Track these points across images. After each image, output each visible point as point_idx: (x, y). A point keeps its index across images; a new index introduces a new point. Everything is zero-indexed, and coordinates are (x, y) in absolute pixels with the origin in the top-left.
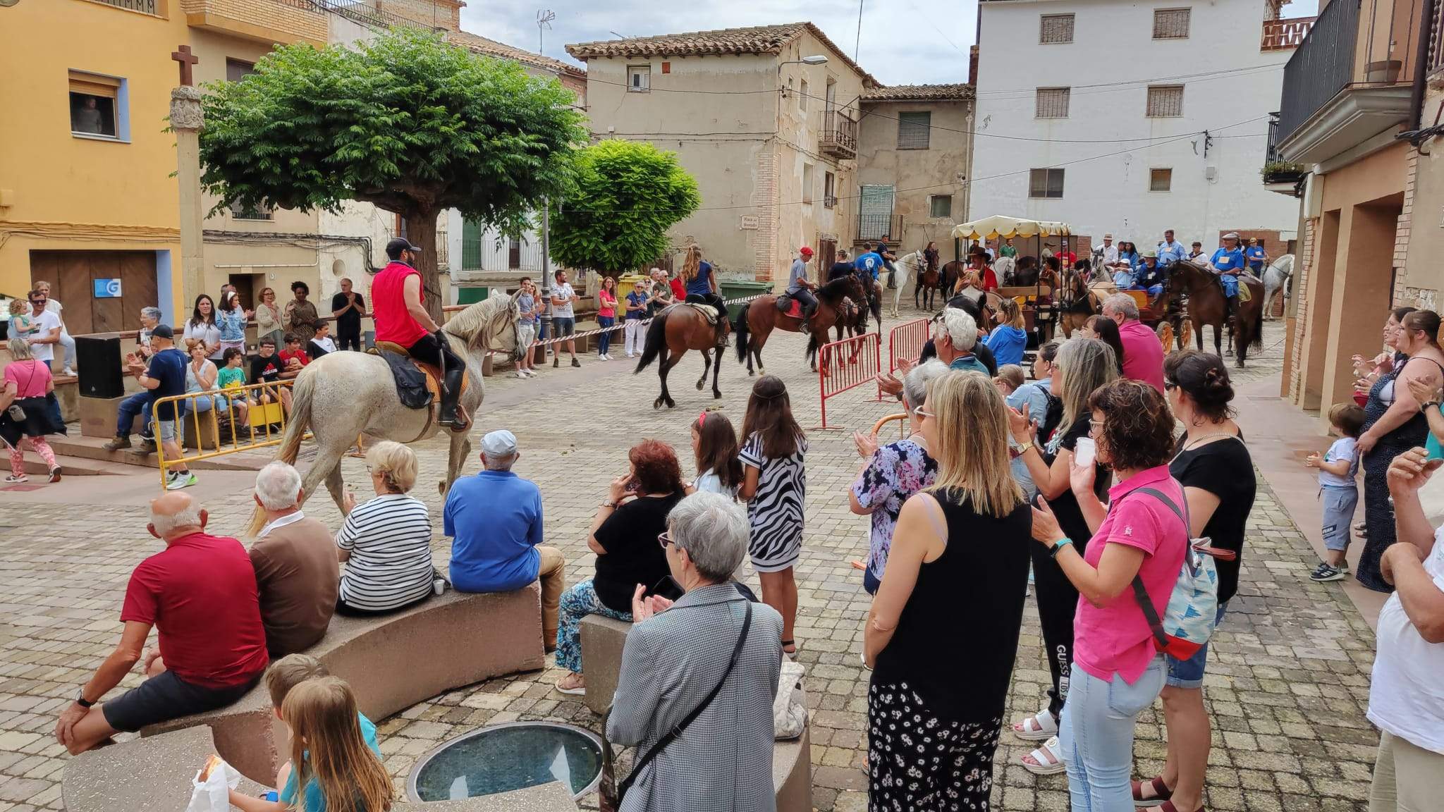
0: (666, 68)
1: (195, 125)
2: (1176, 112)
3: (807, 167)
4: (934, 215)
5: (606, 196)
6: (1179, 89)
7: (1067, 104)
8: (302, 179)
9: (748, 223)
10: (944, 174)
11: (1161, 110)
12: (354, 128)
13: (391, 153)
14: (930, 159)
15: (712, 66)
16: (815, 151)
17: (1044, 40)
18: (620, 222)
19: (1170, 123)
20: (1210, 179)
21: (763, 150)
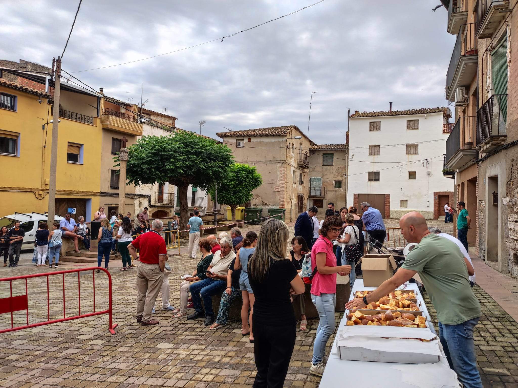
0: (249, 140)
1: (126, 159)
2: (416, 153)
3: (294, 171)
4: (336, 187)
5: (234, 181)
6: (416, 145)
7: (380, 150)
8: (155, 175)
9: (277, 189)
10: (339, 174)
11: (411, 152)
12: (172, 160)
13: (181, 167)
14: (334, 169)
15: (265, 140)
16: (297, 166)
17: (371, 130)
18: (238, 189)
19: (414, 157)
20: (429, 175)
21: (281, 166)
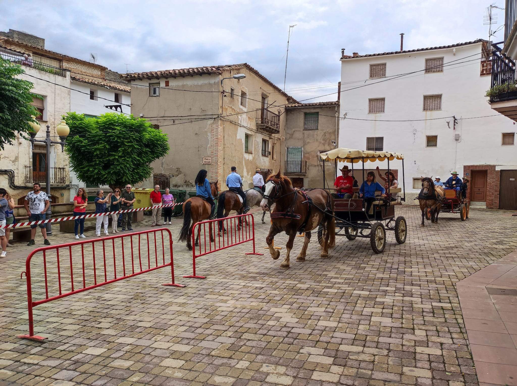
0: (167, 84)
2: (438, 108)
3: (247, 135)
5: (101, 143)
6: (439, 97)
7: (384, 106)
9: (206, 161)
10: (326, 141)
11: (431, 107)
14: (319, 134)
15: (189, 82)
16: (254, 128)
17: (372, 76)
18: (111, 158)
19: (435, 114)
20: (457, 140)
21: (213, 123)
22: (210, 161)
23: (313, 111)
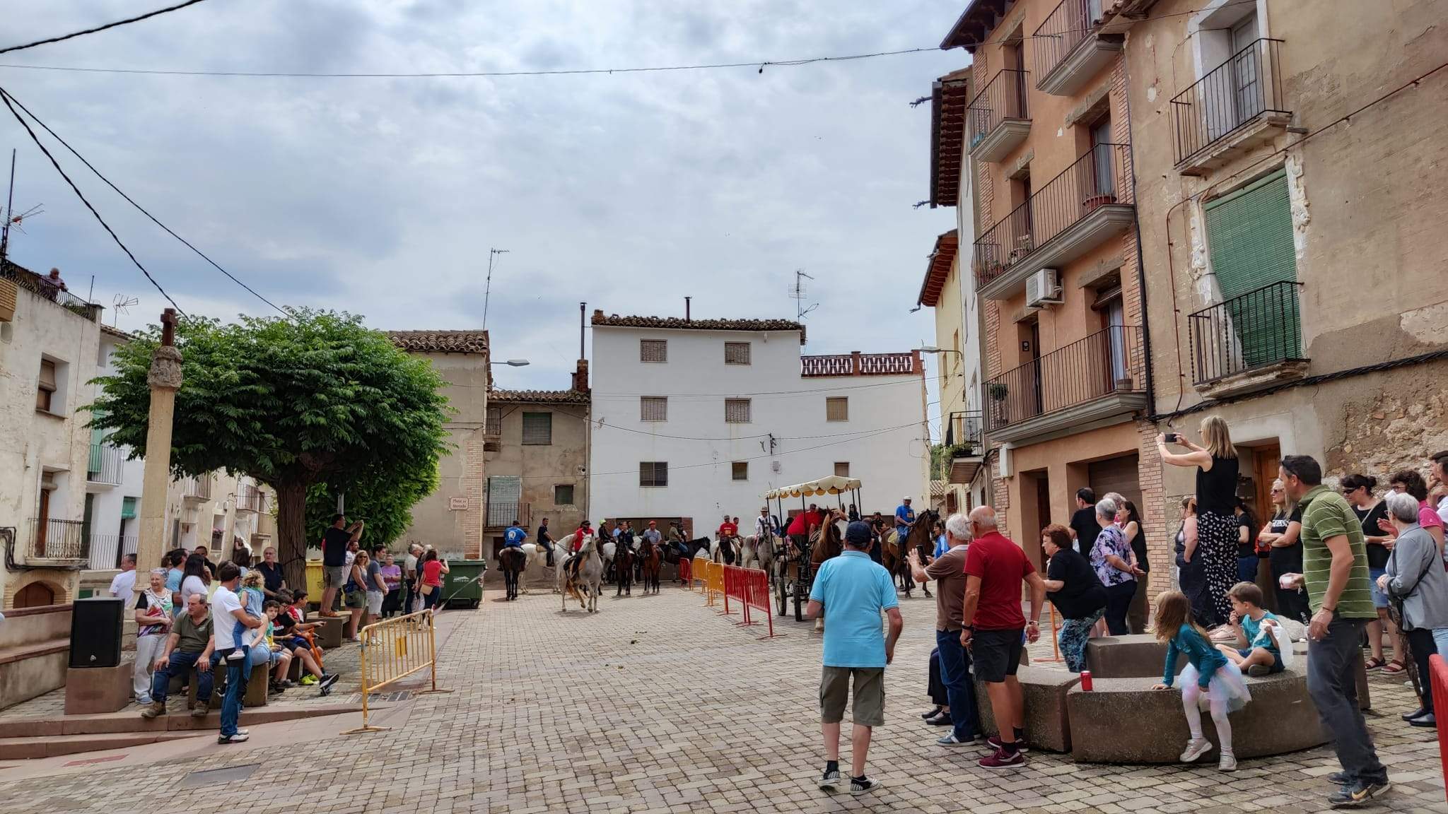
2: (747, 419)
4: (557, 503)
6: (747, 402)
7: (666, 410)
9: (457, 504)
10: (566, 467)
11: (737, 418)
14: (552, 453)
17: (644, 358)
19: (743, 427)
20: (776, 470)
21: (472, 438)
22: (466, 504)
23: (540, 410)
